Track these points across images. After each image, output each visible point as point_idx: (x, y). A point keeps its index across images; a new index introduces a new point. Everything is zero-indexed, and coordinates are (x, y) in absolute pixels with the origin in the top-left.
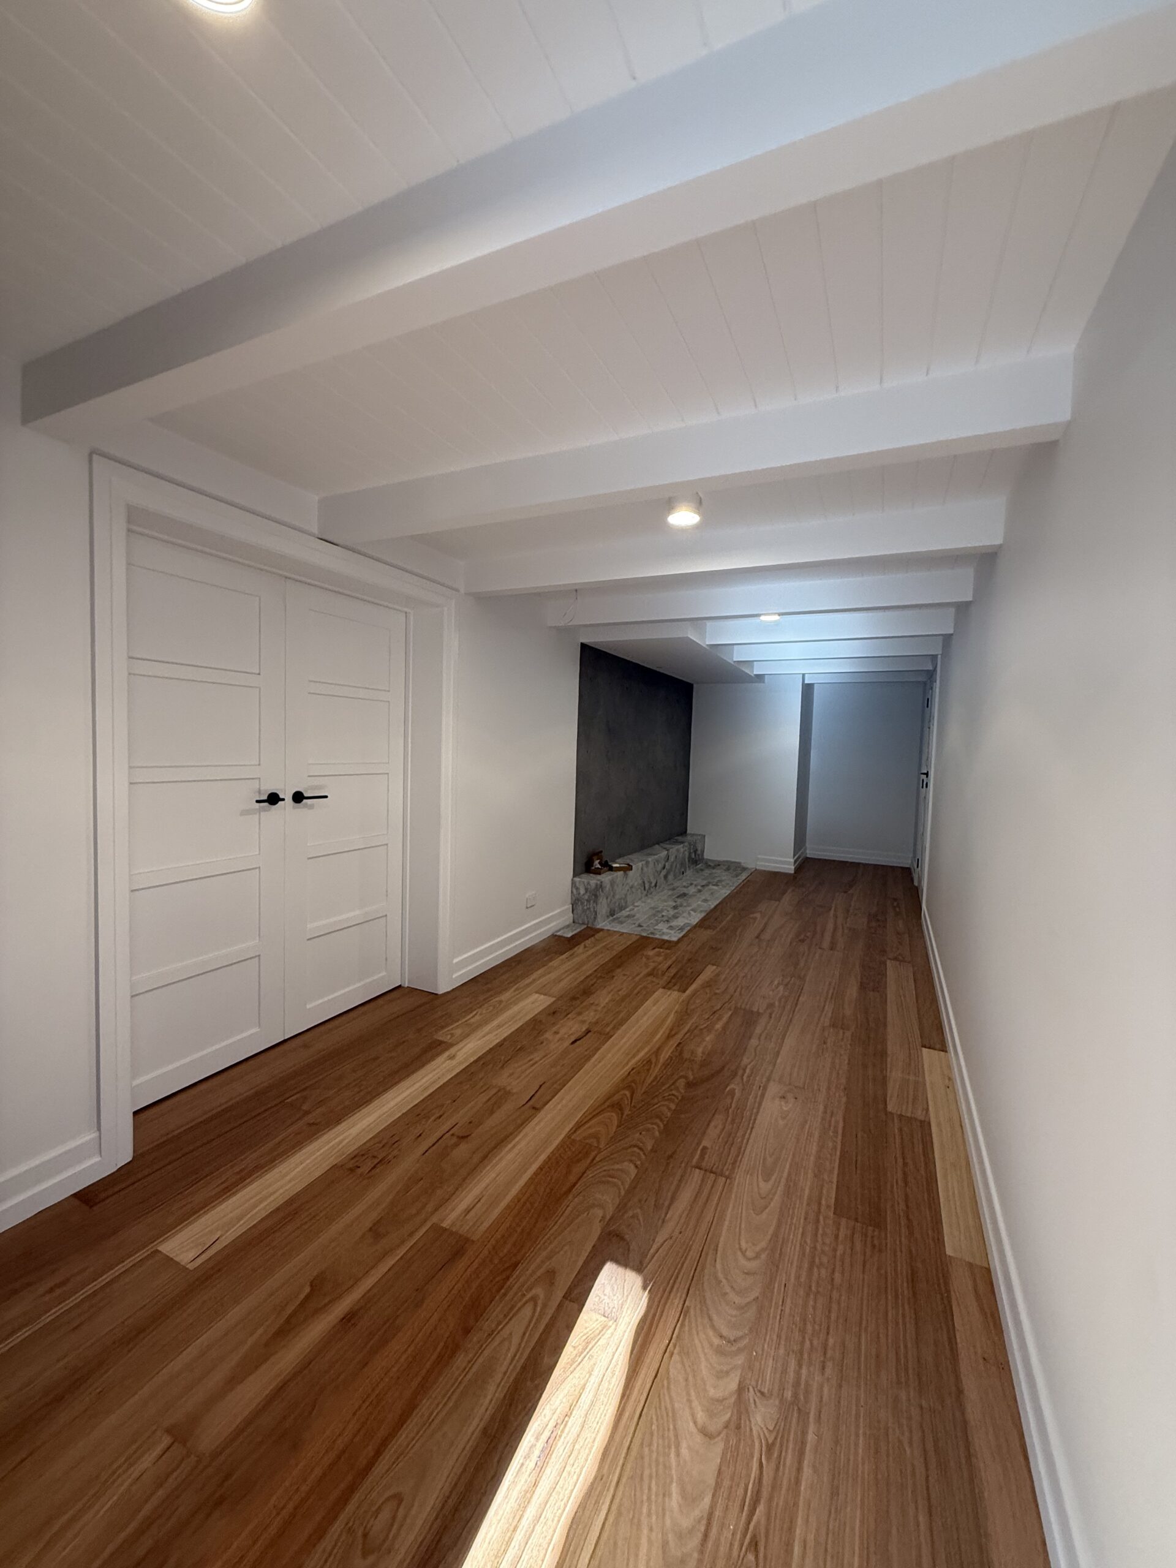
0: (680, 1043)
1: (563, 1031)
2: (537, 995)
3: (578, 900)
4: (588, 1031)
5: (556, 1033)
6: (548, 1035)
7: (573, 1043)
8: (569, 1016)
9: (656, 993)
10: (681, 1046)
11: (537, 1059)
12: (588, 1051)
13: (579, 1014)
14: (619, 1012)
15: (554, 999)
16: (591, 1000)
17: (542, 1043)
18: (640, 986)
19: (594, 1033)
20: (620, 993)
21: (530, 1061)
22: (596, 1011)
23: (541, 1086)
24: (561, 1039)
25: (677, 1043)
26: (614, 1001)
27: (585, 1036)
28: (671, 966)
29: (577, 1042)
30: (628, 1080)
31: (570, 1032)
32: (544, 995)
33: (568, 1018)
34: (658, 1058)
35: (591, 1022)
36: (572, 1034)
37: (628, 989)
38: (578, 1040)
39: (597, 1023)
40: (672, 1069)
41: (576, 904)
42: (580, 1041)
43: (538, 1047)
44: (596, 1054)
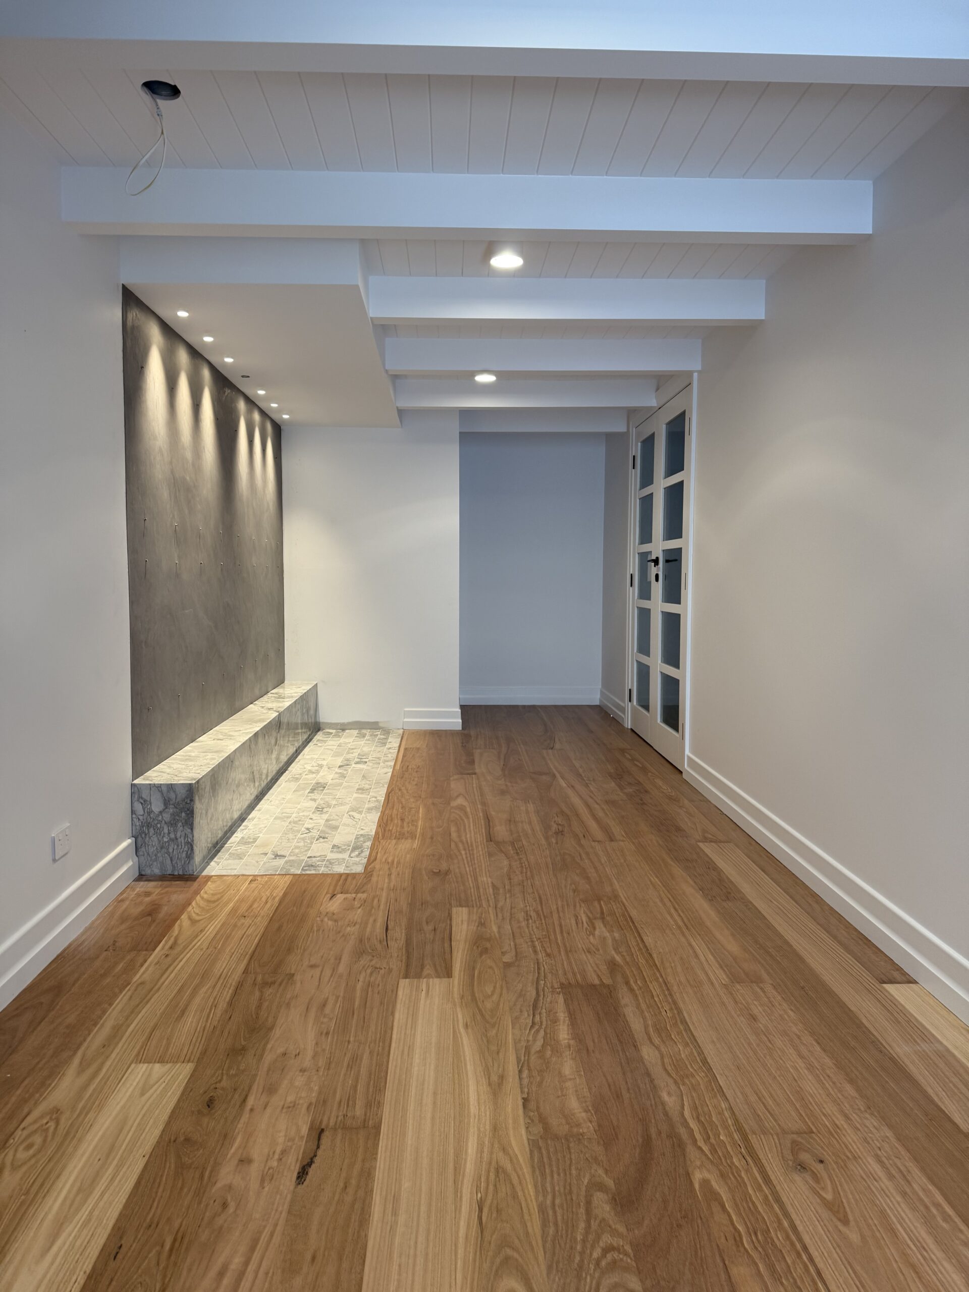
0: (526, 1101)
1: (257, 1152)
2: (143, 1067)
3: (149, 825)
4: (318, 1133)
5: (245, 1161)
6: (227, 1175)
7: (302, 1174)
8: (251, 1101)
9: (400, 993)
10: (532, 1105)
11: (237, 1262)
12: (351, 1190)
13: (271, 1090)
14: (355, 1060)
15: (189, 1068)
16: (275, 1047)
17: (225, 1205)
18: (359, 986)
19: (335, 1129)
20: (327, 1010)
21: (221, 1274)
22: (303, 1071)
24: (266, 1177)
25: (520, 1102)
26: (327, 1034)
27: (318, 1147)
28: (390, 927)
29: (311, 1171)
30: (490, 1243)
31: (279, 1149)
32: (161, 1061)
33: (252, 1110)
34: (511, 1152)
35: (310, 1104)
36: (284, 1152)
37: (338, 997)
38: (310, 1164)
39: (322, 1102)
40: (559, 1174)
41: (143, 836)
42: (313, 1166)
43: (219, 1221)
44: (372, 1191)
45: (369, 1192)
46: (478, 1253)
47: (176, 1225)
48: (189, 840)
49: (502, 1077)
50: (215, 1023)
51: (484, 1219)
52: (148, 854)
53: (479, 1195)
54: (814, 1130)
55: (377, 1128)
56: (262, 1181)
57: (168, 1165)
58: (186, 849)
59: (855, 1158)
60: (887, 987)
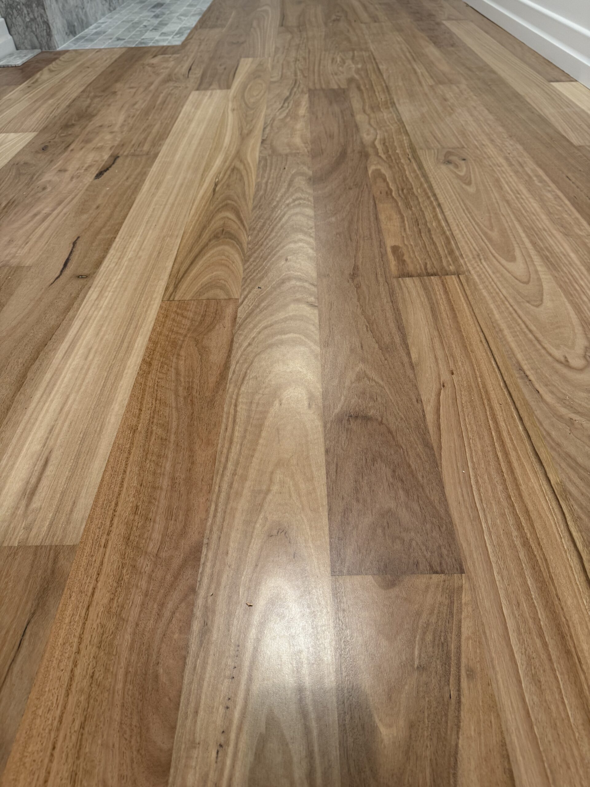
1: (72, 166)
4: (115, 158)
5: (62, 171)
6: (49, 176)
7: (100, 174)
8: (72, 147)
9: (191, 97)
10: (268, 142)
11: (47, 210)
12: (130, 180)
13: (87, 141)
14: (150, 126)
15: (34, 132)
17: (44, 188)
18: (162, 95)
19: (127, 156)
20: (136, 107)
21: (35, 215)
22: (112, 132)
23: (74, 243)
24: (75, 176)
25: (260, 141)
26: (133, 117)
27: (113, 163)
28: (192, 68)
29: (105, 174)
30: (218, 199)
31: (86, 165)
32: (15, 132)
33: (72, 150)
34: (246, 162)
35: (113, 146)
36: (90, 166)
37: (145, 101)
38: (105, 171)
39: (122, 145)
40: (275, 170)
41: (10, 17)
42: (108, 171)
43: (39, 195)
44: (145, 180)
45: (143, 181)
46: (208, 203)
47: (11, 197)
48: (46, 20)
49: (250, 132)
50: (56, 114)
51: (217, 189)
52: (19, 33)
53: (217, 180)
54: (466, 146)
55: (156, 155)
56: (72, 178)
57: (10, 174)
58: (45, 28)
59: (489, 158)
60: (554, 84)
